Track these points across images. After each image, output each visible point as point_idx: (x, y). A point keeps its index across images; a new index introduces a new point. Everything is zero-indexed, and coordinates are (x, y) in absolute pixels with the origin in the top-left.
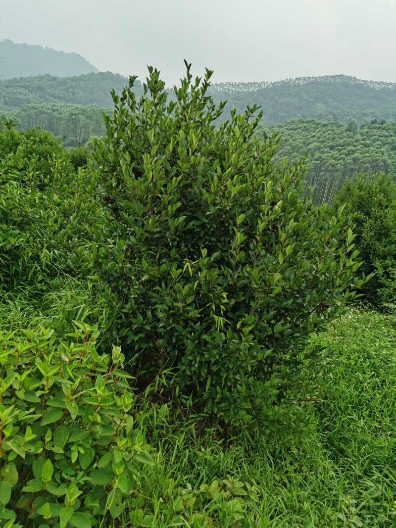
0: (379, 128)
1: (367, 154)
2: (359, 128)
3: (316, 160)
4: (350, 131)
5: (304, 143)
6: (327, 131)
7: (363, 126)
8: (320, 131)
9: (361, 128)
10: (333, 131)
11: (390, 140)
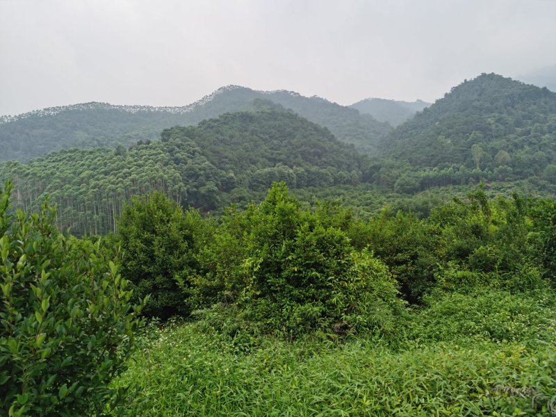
0: (146, 148)
1: (144, 174)
2: (127, 151)
3: (94, 188)
4: (120, 154)
5: (74, 173)
6: (96, 158)
7: (131, 149)
8: (88, 159)
9: (129, 150)
10: (102, 157)
11: (160, 157)
